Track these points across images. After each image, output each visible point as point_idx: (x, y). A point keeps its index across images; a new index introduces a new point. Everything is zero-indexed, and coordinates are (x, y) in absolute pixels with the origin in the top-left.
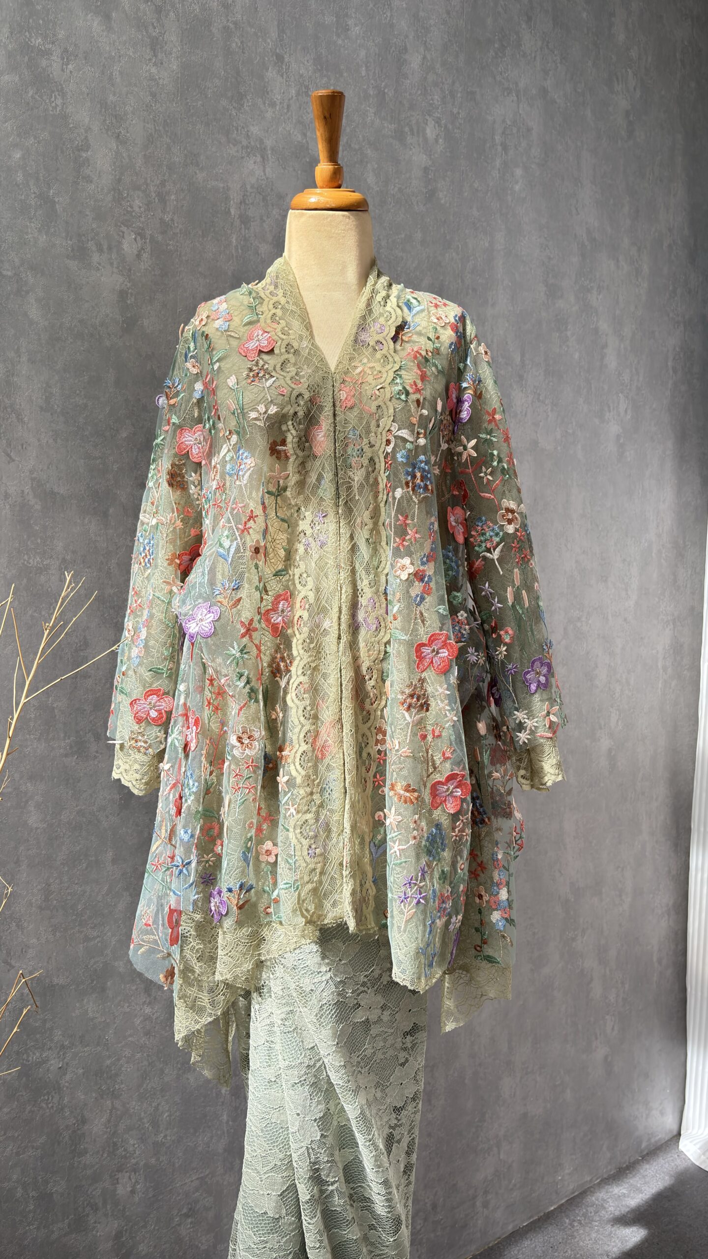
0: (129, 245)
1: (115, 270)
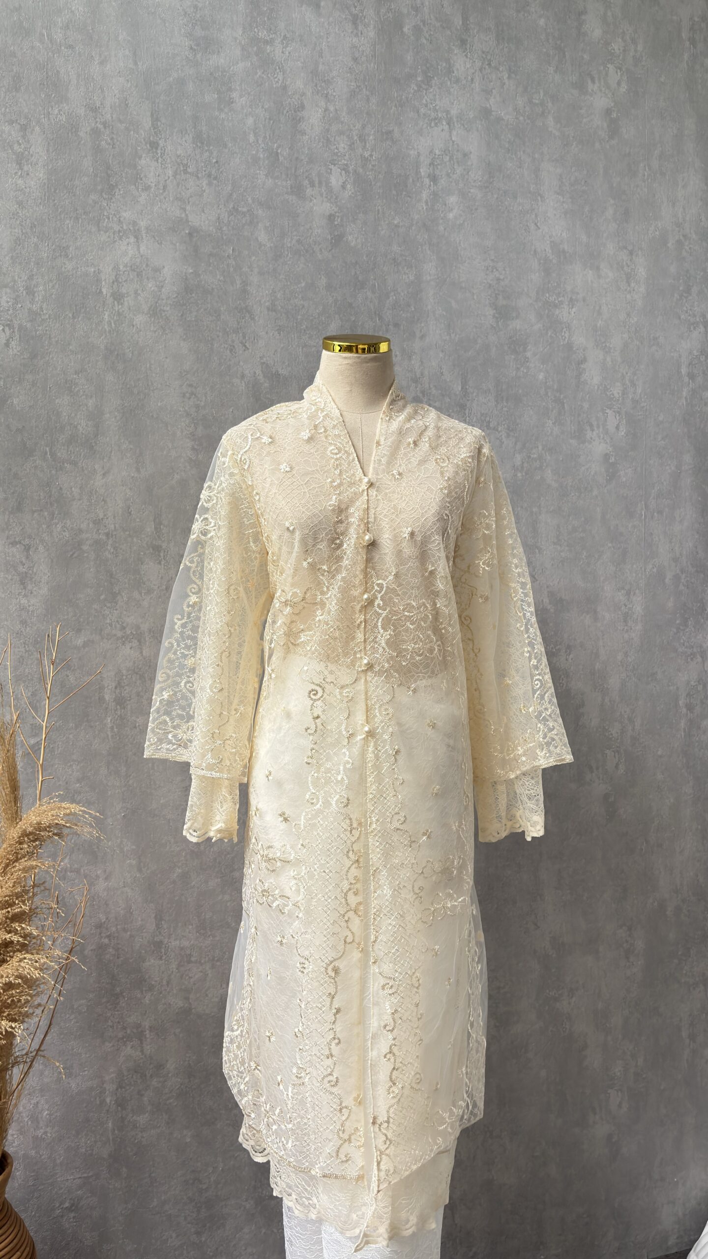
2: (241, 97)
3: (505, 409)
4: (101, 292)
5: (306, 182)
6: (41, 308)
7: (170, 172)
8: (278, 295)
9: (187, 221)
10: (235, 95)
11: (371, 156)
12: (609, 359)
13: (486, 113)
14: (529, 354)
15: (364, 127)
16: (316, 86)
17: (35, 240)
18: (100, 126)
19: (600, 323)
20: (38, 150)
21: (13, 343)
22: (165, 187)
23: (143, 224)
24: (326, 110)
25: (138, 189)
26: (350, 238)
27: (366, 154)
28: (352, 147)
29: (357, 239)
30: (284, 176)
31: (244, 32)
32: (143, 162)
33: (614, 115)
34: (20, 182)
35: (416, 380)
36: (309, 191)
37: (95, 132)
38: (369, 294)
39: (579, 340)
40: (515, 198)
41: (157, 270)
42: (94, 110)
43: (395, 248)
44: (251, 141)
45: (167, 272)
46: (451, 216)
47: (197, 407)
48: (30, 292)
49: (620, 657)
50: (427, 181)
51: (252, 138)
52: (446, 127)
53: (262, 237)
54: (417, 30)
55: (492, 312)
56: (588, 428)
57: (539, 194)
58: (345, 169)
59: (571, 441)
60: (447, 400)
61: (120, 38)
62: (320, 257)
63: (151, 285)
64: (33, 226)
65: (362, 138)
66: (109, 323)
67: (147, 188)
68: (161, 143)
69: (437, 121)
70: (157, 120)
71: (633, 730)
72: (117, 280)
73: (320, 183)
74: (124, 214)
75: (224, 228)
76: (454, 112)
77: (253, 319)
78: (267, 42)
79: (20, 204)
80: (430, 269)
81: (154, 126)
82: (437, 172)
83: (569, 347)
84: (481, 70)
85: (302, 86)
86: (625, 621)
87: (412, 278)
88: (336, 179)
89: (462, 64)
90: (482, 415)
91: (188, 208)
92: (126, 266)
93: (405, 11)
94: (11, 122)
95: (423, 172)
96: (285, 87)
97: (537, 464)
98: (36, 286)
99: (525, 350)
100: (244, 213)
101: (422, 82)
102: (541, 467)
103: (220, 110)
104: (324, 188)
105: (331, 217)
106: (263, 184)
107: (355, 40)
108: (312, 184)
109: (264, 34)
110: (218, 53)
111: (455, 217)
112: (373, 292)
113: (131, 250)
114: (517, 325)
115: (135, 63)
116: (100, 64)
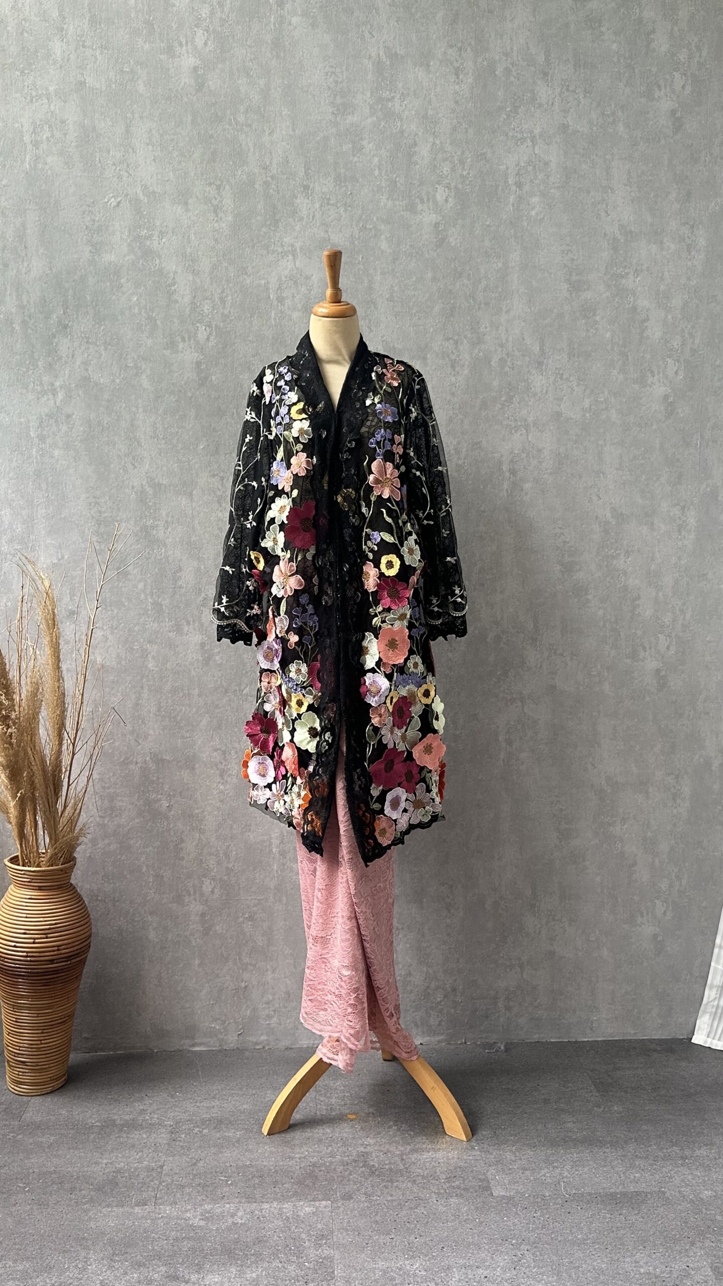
0: (202, 334)
1: (193, 350)
2: (369, 143)
3: (576, 363)
4: (269, 297)
5: (418, 200)
6: (230, 312)
7: (317, 205)
8: (396, 289)
9: (329, 240)
10: (365, 143)
11: (469, 174)
12: (669, 317)
13: (564, 127)
14: (598, 318)
15: (463, 152)
16: (426, 126)
17: (226, 264)
18: (269, 179)
19: (662, 287)
20: (228, 201)
21: (212, 338)
22: (314, 217)
23: (298, 245)
24: (434, 143)
25: (294, 220)
26: (451, 239)
27: (465, 173)
28: (453, 169)
29: (456, 239)
30: (401, 198)
31: (371, 95)
32: (298, 201)
33: (678, 115)
34: (216, 225)
36: (420, 207)
37: (266, 183)
38: (465, 281)
39: (643, 303)
40: (589, 192)
41: (308, 278)
42: (266, 168)
43: (487, 243)
44: (376, 174)
46: (533, 213)
48: (223, 301)
49: (674, 560)
50: (514, 188)
51: (377, 173)
52: (530, 144)
53: (384, 245)
54: (508, 71)
55: (566, 287)
56: (649, 375)
57: (609, 187)
58: (448, 187)
59: (633, 386)
60: (527, 359)
61: (284, 113)
62: (427, 256)
63: (303, 289)
64: (224, 254)
65: (462, 162)
66: (275, 319)
67: (301, 219)
68: (311, 185)
69: (523, 140)
70: (309, 169)
71: (684, 619)
72: (280, 288)
73: (428, 200)
74: (285, 240)
75: (356, 242)
76: (537, 131)
78: (389, 100)
79: (216, 240)
80: (515, 257)
81: (307, 174)
82: (522, 180)
83: (634, 309)
84: (560, 95)
85: (415, 129)
86: (679, 531)
87: (500, 265)
88: (441, 195)
89: (544, 93)
90: (557, 369)
91: (330, 230)
92: (286, 277)
93: (497, 58)
94: (210, 184)
95: (510, 181)
96: (402, 132)
97: (604, 406)
98: (226, 297)
99: (594, 315)
100: (370, 229)
101: (511, 111)
102: (606, 409)
103: (354, 155)
104: (431, 203)
105: (437, 225)
106: (385, 205)
107: (457, 87)
108: (422, 201)
109: (387, 94)
110: (353, 113)
111: (537, 214)
112: (469, 279)
113: (290, 265)
114: (588, 295)
115: (294, 130)
116: (270, 134)
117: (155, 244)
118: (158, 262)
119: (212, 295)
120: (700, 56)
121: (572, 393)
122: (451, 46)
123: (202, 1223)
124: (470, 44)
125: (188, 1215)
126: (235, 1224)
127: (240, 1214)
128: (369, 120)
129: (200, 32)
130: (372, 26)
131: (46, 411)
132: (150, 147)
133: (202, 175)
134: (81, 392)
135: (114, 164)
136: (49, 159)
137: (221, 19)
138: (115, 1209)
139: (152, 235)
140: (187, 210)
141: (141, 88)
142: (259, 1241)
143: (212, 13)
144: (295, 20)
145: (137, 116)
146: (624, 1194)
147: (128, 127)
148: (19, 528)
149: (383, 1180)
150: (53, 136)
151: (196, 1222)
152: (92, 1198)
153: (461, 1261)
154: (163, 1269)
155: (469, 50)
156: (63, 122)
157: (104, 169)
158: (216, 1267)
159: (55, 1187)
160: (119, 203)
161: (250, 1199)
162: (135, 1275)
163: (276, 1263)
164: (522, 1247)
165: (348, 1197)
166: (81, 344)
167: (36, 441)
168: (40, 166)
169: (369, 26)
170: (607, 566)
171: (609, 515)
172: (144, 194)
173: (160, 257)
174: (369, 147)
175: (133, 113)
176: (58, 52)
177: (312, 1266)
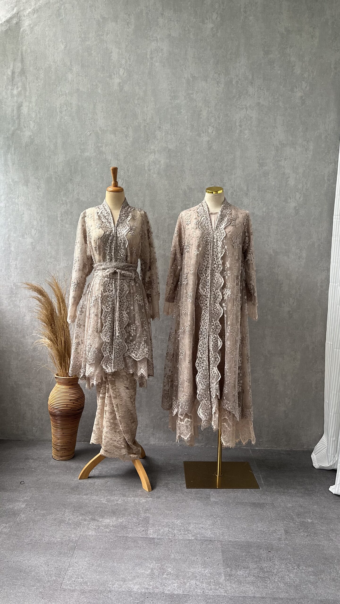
2: (184, 110)
3: (261, 194)
4: (145, 169)
5: (202, 132)
7: (164, 134)
8: (192, 166)
9: (168, 147)
10: (182, 110)
12: (298, 176)
13: (259, 104)
14: (269, 177)
15: (219, 114)
16: (205, 104)
18: (146, 124)
19: (295, 165)
20: (131, 133)
22: (162, 139)
23: (156, 150)
24: (208, 110)
25: (155, 140)
26: (214, 147)
27: (220, 122)
28: (215, 120)
29: (216, 147)
30: (195, 131)
31: (185, 92)
32: (157, 133)
33: (304, 98)
34: (126, 142)
35: (232, 187)
36: (202, 135)
37: (145, 126)
38: (219, 163)
39: (287, 171)
40: (267, 128)
41: (160, 162)
42: (145, 120)
43: (228, 148)
45: (162, 162)
46: (246, 137)
47: (169, 198)
48: (128, 170)
49: (296, 270)
50: (238, 127)
51: (186, 122)
52: (245, 110)
53: (188, 149)
54: (237, 82)
55: (258, 165)
56: (289, 199)
57: (276, 127)
58: (213, 127)
59: (283, 203)
60: (242, 192)
61: (152, 100)
62: (204, 153)
63: (158, 166)
64: (129, 153)
65: (219, 117)
66: (147, 177)
67: (158, 140)
68: (162, 127)
69: (242, 109)
70: (161, 121)
71: (300, 292)
72: (149, 165)
73: (206, 132)
74: (152, 147)
75: (178, 148)
76: (248, 105)
77: (185, 173)
78: (191, 94)
79: (126, 148)
80: (238, 154)
81: (160, 122)
82: (242, 124)
83: (284, 173)
84: (257, 91)
85: (201, 105)
86: (299, 259)
87: (232, 157)
88: (210, 130)
89: (251, 90)
90: (253, 196)
91: (168, 144)
92: (151, 161)
93: (233, 77)
94: (124, 127)
95: (237, 124)
96: (196, 106)
97: (271, 211)
98: (129, 169)
99: (268, 176)
100: (183, 143)
101: (238, 98)
102: (272, 211)
103: (178, 115)
104: (206, 133)
105: (208, 142)
106: (189, 134)
107: (218, 89)
108: (203, 133)
109: (190, 92)
110: (178, 99)
111: (247, 137)
112: (220, 162)
113: (153, 157)
114: (266, 168)
115: (155, 106)
116: (147, 107)
117: (103, 149)
118: (104, 156)
119: (124, 168)
120: (313, 75)
121: (259, 206)
122: (216, 73)
123: (106, 503)
124: (223, 72)
125: (102, 499)
126: (117, 504)
127: (120, 500)
128: (184, 102)
129: (121, 70)
130: (186, 66)
131: (64, 210)
132: (103, 113)
133: (121, 123)
134: (76, 204)
135: (89, 119)
136: (66, 118)
137: (129, 64)
138: (77, 496)
139: (102, 146)
140: (116, 137)
141: (99, 91)
142: (125, 510)
143: (126, 62)
144: (157, 64)
145: (98, 101)
146: (259, 503)
147: (95, 105)
148: (53, 253)
149: (172, 493)
150: (67, 109)
151: (104, 502)
152: (69, 492)
153: (194, 521)
154: (90, 516)
155: (222, 74)
156: (71, 104)
157: (86, 121)
158: (108, 517)
159: (57, 487)
160: (91, 134)
161: (124, 496)
162: (81, 518)
163: (130, 517)
164: (217, 518)
165: (159, 497)
166: (76, 186)
167: (60, 221)
168: (62, 120)
169: (184, 66)
170: (270, 271)
171: (272, 252)
172: (100, 131)
173: (105, 154)
174: (183, 111)
175: (96, 100)
176: (70, 79)
177: (142, 519)
